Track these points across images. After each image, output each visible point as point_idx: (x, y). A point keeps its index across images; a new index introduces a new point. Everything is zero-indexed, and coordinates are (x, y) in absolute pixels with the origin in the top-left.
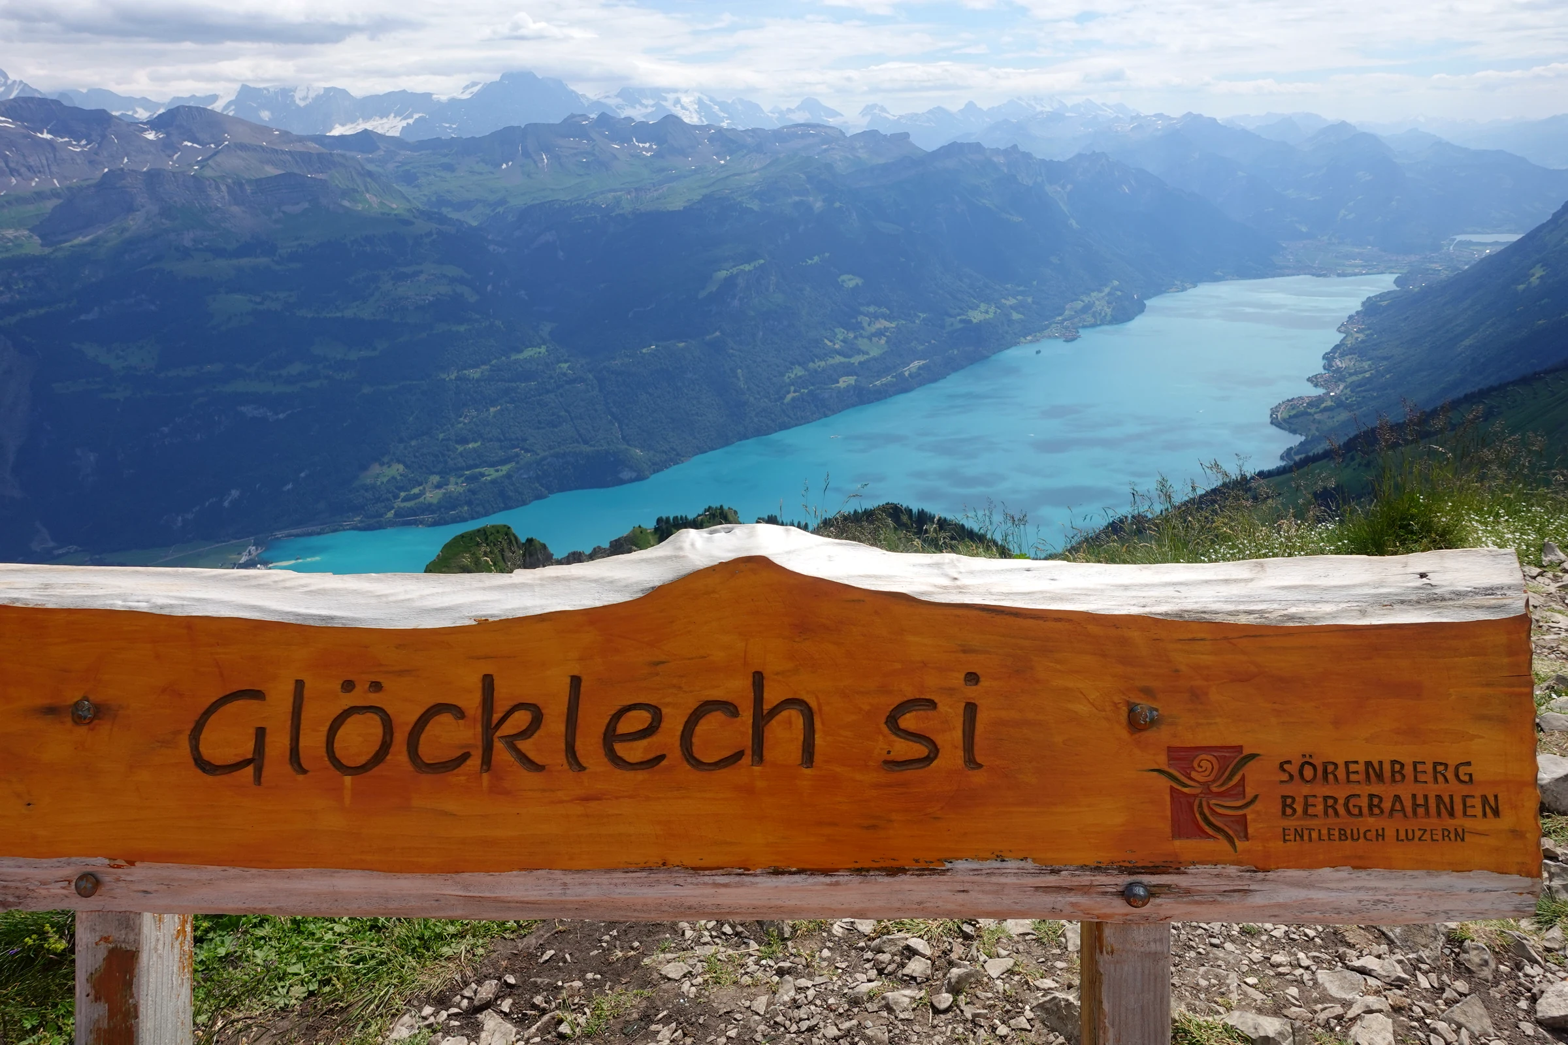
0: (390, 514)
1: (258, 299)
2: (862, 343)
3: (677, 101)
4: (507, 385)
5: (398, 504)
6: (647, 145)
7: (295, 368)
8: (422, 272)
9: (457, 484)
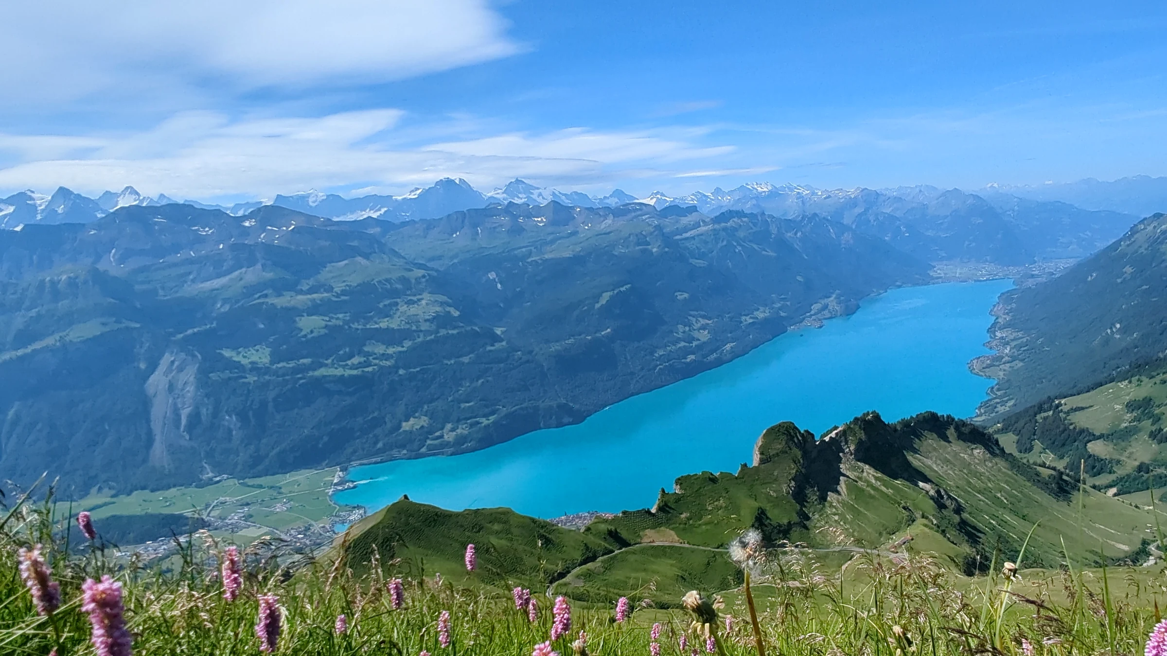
0: (423, 450)
1: (327, 319)
2: (696, 334)
3: (540, 195)
4: (486, 366)
5: (429, 442)
6: (539, 219)
7: (356, 360)
8: (422, 299)
9: (463, 429)
